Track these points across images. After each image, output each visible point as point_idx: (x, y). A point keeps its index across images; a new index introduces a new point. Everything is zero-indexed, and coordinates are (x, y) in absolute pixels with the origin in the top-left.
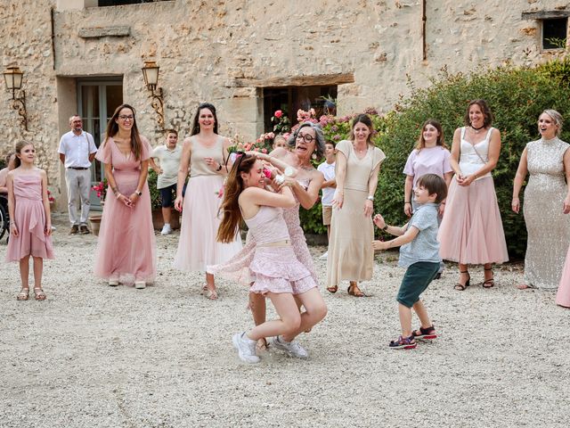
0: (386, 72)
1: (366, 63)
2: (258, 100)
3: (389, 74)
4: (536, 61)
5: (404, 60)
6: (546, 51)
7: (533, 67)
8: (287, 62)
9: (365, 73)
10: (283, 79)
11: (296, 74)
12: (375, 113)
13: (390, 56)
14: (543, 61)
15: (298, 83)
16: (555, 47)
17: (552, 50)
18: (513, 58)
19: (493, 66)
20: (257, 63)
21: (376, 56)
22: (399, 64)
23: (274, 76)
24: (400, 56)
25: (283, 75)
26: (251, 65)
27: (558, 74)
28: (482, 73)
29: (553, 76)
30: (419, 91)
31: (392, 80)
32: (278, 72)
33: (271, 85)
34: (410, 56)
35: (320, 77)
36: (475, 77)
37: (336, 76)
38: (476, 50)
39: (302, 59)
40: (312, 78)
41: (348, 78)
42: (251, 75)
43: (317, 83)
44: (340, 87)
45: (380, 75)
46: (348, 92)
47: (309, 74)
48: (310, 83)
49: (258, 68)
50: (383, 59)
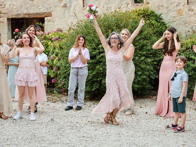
0: (67, 12)
1: (57, 8)
2: (8, 24)
3: (68, 13)
4: (132, 8)
5: (75, 7)
6: (136, 4)
7: (130, 11)
8: (21, 6)
9: (57, 12)
10: (19, 14)
11: (26, 12)
12: (61, 31)
13: (68, 5)
14: (134, 9)
15: (27, 16)
16: (139, 2)
17: (138, 4)
18: (122, 7)
19: (113, 10)
20: (7, 6)
21: (62, 4)
22: (72, 8)
23: (15, 13)
24: (73, 5)
25: (20, 12)
26: (4, 7)
27: (141, 14)
28: (108, 13)
29: (139, 15)
30: (80, 21)
31: (69, 16)
32: (17, 11)
33: (14, 17)
34: (77, 5)
35: (37, 14)
36: (105, 15)
37: (44, 13)
38: (106, 3)
39: (28, 5)
40: (33, 14)
41: (49, 15)
42: (4, 12)
43: (35, 17)
44: (46, 19)
45: (64, 13)
46: (49, 21)
47: (32, 12)
48: (32, 17)
49: (8, 9)
50: (65, 6)
